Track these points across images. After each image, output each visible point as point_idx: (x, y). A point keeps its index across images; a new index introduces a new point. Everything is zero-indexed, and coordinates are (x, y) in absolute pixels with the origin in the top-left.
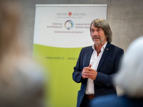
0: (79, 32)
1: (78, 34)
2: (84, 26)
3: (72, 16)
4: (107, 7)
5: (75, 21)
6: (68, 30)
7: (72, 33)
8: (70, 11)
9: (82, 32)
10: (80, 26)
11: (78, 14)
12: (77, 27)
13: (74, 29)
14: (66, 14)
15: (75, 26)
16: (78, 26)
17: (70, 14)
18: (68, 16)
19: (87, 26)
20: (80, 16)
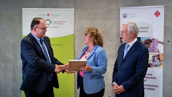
0: (55, 27)
2: (59, 23)
3: (50, 16)
4: (74, 10)
5: (52, 20)
7: (51, 28)
8: (48, 13)
9: (58, 27)
10: (57, 23)
11: (54, 15)
12: (54, 24)
13: (52, 25)
14: (45, 15)
15: (53, 23)
16: (54, 23)
17: (48, 15)
18: (47, 16)
19: (62, 23)
20: (55, 16)
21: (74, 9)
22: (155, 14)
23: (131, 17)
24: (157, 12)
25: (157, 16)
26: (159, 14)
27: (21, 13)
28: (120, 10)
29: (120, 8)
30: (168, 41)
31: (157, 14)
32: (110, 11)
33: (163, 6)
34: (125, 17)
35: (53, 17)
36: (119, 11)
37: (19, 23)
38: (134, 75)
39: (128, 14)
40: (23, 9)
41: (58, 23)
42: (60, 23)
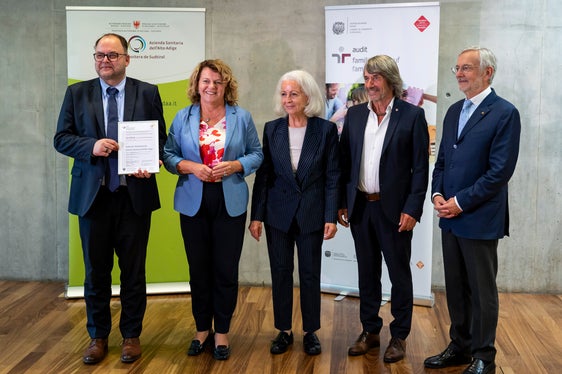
0: (156, 57)
1: (156, 60)
2: (165, 46)
3: (140, 27)
4: (206, 12)
5: (147, 37)
6: (137, 54)
7: (143, 59)
8: (136, 20)
9: (163, 57)
10: (159, 45)
11: (152, 25)
12: (151, 48)
13: (147, 51)
14: (129, 25)
15: (148, 46)
16: (153, 46)
17: (137, 24)
18: (133, 28)
19: (172, 46)
20: (156, 28)
21: (204, 10)
22: (417, 24)
23: (354, 31)
24: (422, 18)
25: (422, 30)
26: (428, 23)
27: (64, 18)
28: (327, 13)
29: (326, 8)
30: (448, 95)
31: (422, 24)
32: (300, 14)
33: (437, 3)
34: (338, 30)
35: (150, 29)
36: (324, 14)
37: (56, 46)
38: (485, 173)
39: (345, 22)
40: (67, 8)
41: (163, 46)
42: (169, 46)
